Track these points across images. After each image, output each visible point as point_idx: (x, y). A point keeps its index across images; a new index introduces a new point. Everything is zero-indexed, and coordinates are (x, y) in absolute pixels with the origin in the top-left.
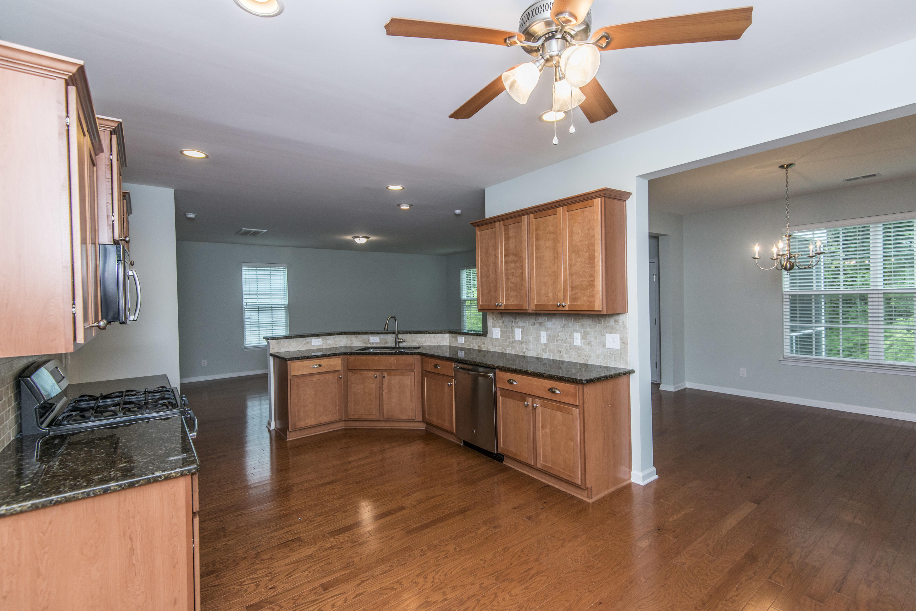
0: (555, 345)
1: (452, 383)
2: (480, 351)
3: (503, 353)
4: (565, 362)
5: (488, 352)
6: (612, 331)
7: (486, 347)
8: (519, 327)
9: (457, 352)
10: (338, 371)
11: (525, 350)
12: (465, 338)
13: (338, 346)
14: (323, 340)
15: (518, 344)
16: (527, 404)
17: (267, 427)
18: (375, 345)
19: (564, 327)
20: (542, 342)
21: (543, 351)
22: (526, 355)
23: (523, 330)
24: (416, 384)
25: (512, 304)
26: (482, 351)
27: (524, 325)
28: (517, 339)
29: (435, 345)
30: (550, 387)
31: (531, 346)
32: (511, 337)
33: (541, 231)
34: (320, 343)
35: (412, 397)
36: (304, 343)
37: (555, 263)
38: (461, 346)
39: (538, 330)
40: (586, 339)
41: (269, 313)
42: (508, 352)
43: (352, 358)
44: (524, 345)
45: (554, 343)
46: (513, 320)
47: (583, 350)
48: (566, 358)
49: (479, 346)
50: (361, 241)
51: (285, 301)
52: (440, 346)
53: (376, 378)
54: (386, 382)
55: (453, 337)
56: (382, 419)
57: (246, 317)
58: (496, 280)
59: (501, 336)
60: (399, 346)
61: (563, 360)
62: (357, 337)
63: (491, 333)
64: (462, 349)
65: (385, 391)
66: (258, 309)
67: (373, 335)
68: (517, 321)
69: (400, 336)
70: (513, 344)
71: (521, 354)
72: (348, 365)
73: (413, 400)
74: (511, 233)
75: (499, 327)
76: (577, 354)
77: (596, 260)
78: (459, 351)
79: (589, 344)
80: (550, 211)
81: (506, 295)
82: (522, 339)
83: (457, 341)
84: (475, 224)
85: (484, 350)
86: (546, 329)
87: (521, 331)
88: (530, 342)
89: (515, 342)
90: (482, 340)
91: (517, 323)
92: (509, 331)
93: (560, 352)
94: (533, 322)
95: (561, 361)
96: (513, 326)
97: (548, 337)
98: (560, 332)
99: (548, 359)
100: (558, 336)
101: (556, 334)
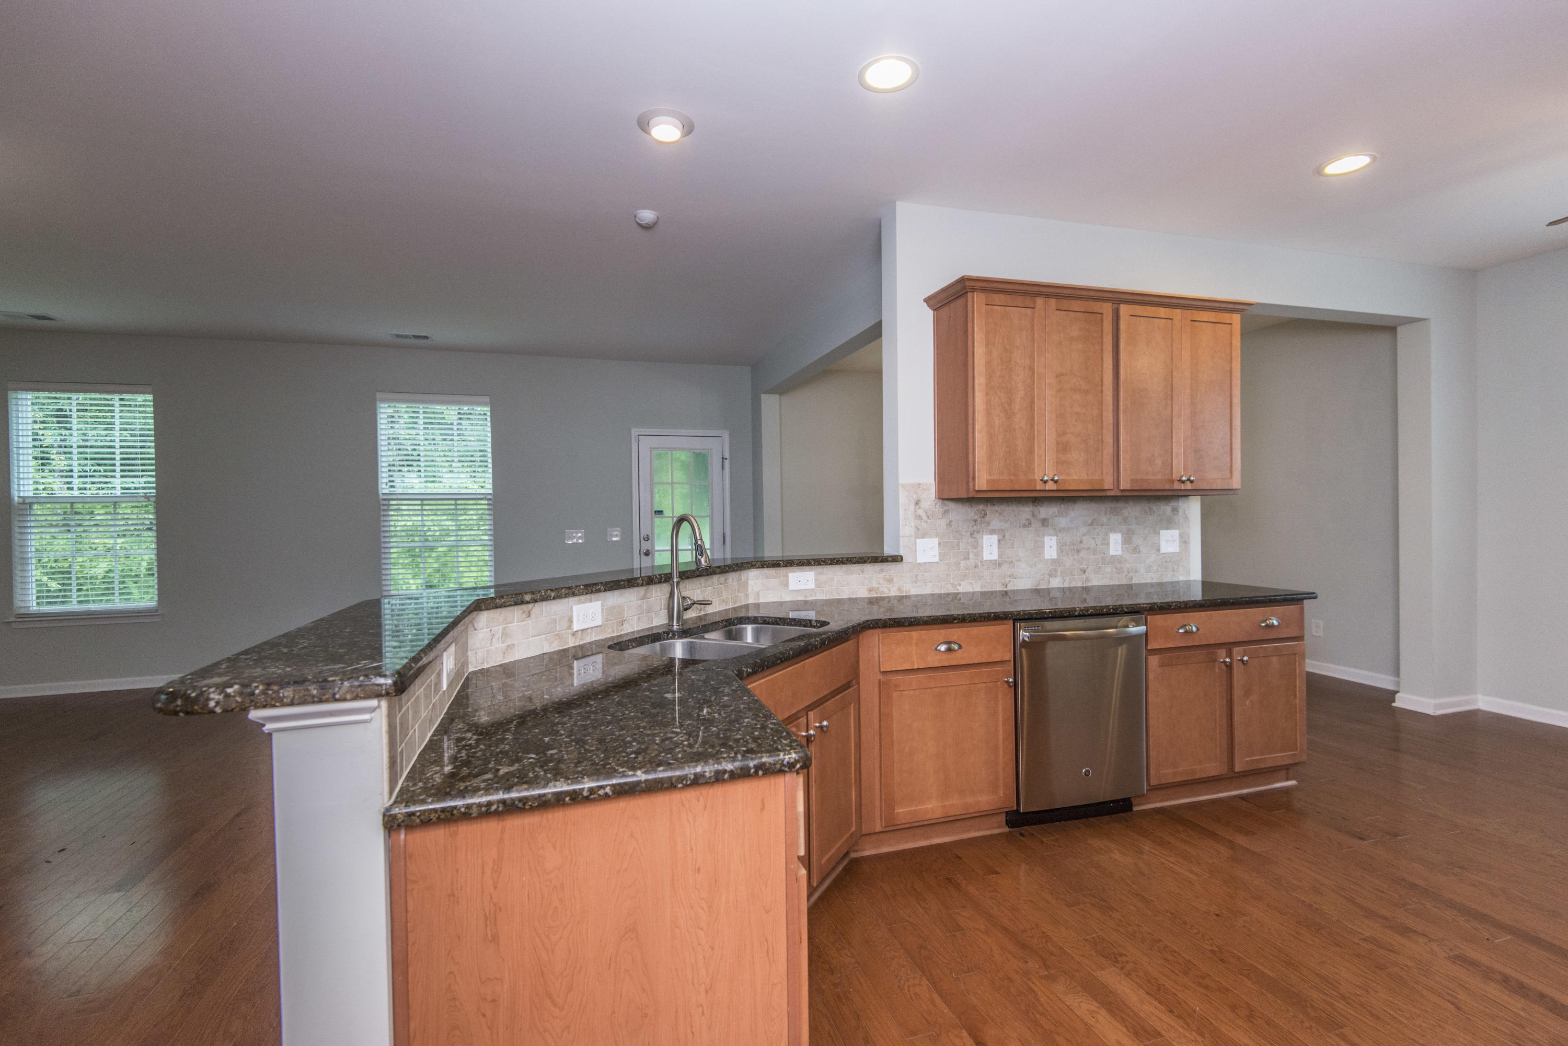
0: (1074, 559)
2: (874, 602)
3: (946, 595)
4: (1092, 587)
5: (901, 599)
6: (1169, 524)
7: (895, 589)
8: (992, 532)
11: (1006, 580)
12: (817, 574)
15: (989, 569)
19: (1091, 524)
20: (1047, 556)
21: (1050, 576)
22: (1009, 588)
23: (1004, 537)
26: (883, 598)
27: (1004, 526)
28: (986, 557)
30: (1261, 618)
31: (1021, 569)
32: (971, 556)
39: (1038, 535)
40: (1130, 543)
42: (961, 589)
44: (1004, 569)
45: (1073, 555)
46: (976, 517)
47: (1126, 561)
48: (1096, 581)
49: (873, 590)
55: (773, 576)
59: (942, 556)
61: (1090, 584)
63: (914, 552)
68: (987, 518)
70: (975, 570)
71: (998, 588)
75: (936, 535)
76: (1113, 570)
79: (1136, 550)
82: (1000, 556)
85: (889, 597)
86: (1057, 531)
87: (999, 540)
88: (1019, 561)
89: (983, 565)
90: (882, 571)
91: (989, 524)
92: (968, 543)
93: (1084, 572)
94: (1027, 519)
95: (1086, 587)
96: (978, 532)
97: (1061, 548)
98: (1084, 535)
99: (1058, 589)
100: (1081, 542)
101: (1077, 539)
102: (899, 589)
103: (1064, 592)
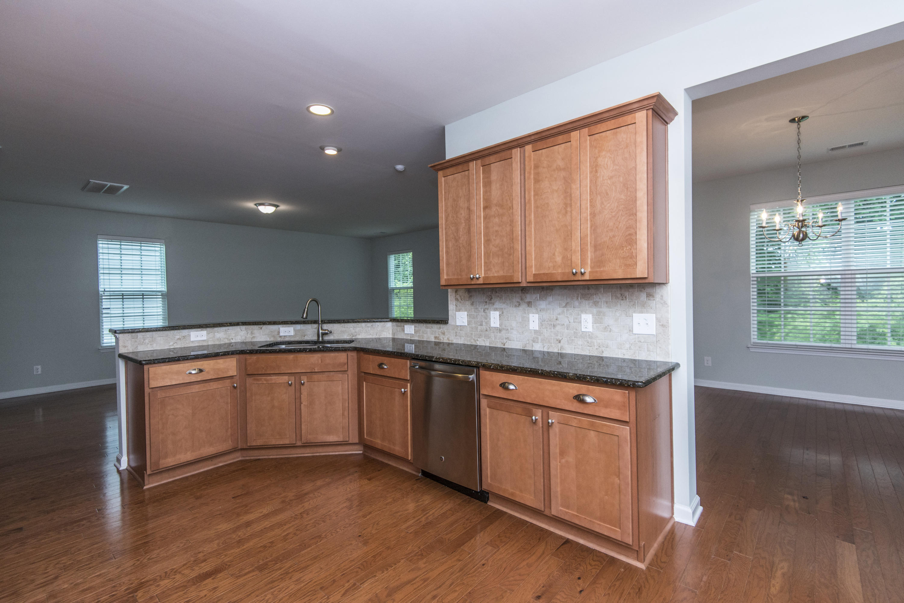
0: (551, 331)
1: (407, 388)
2: (437, 344)
3: (472, 345)
4: (566, 354)
5: (449, 344)
6: (644, 308)
7: (446, 338)
8: (496, 309)
9: (404, 346)
10: (232, 377)
11: (505, 341)
12: (415, 327)
13: (233, 341)
14: (208, 334)
15: (494, 332)
16: (536, 420)
17: (115, 465)
18: (287, 339)
19: (565, 306)
20: (531, 328)
21: (534, 341)
22: (506, 346)
23: (503, 313)
24: (350, 390)
25: (496, 275)
26: (440, 343)
27: (503, 306)
28: (493, 325)
29: (374, 337)
30: (576, 393)
31: (514, 335)
32: (484, 324)
33: (544, 168)
34: (205, 338)
35: (344, 410)
36: (178, 337)
37: (566, 212)
38: (409, 338)
39: (525, 313)
40: (601, 323)
41: (138, 303)
42: (478, 343)
43: (254, 358)
44: (504, 334)
45: (550, 329)
46: (487, 300)
47: (597, 337)
48: (569, 350)
49: (436, 338)
50: (267, 210)
51: (164, 288)
52: (380, 339)
53: (290, 385)
54: (305, 391)
55: (397, 326)
56: (299, 444)
57: (104, 307)
58: (470, 244)
59: (469, 323)
60: (322, 339)
61: (564, 352)
62: (261, 328)
63: (455, 319)
64: (411, 342)
65: (304, 403)
66: (123, 296)
67: (285, 326)
68: (493, 301)
69: (326, 326)
70: (487, 333)
71: (499, 345)
72: (246, 369)
73: (346, 413)
74: (494, 176)
75: (466, 310)
76: (586, 343)
77: (638, 203)
78: (406, 345)
79: (606, 329)
80: (560, 138)
81: (485, 263)
82: (500, 325)
83: (404, 331)
84: (437, 167)
85: (443, 343)
86: (538, 310)
87: (500, 315)
88: (512, 329)
89: (490, 330)
90: (440, 328)
91: (494, 304)
92: (482, 315)
93: (560, 342)
94: (517, 302)
95: (561, 353)
96: (488, 309)
97: (542, 322)
98: (559, 314)
99: (540, 351)
100: (557, 319)
101: (553, 317)
102: (448, 339)
103: (544, 355)
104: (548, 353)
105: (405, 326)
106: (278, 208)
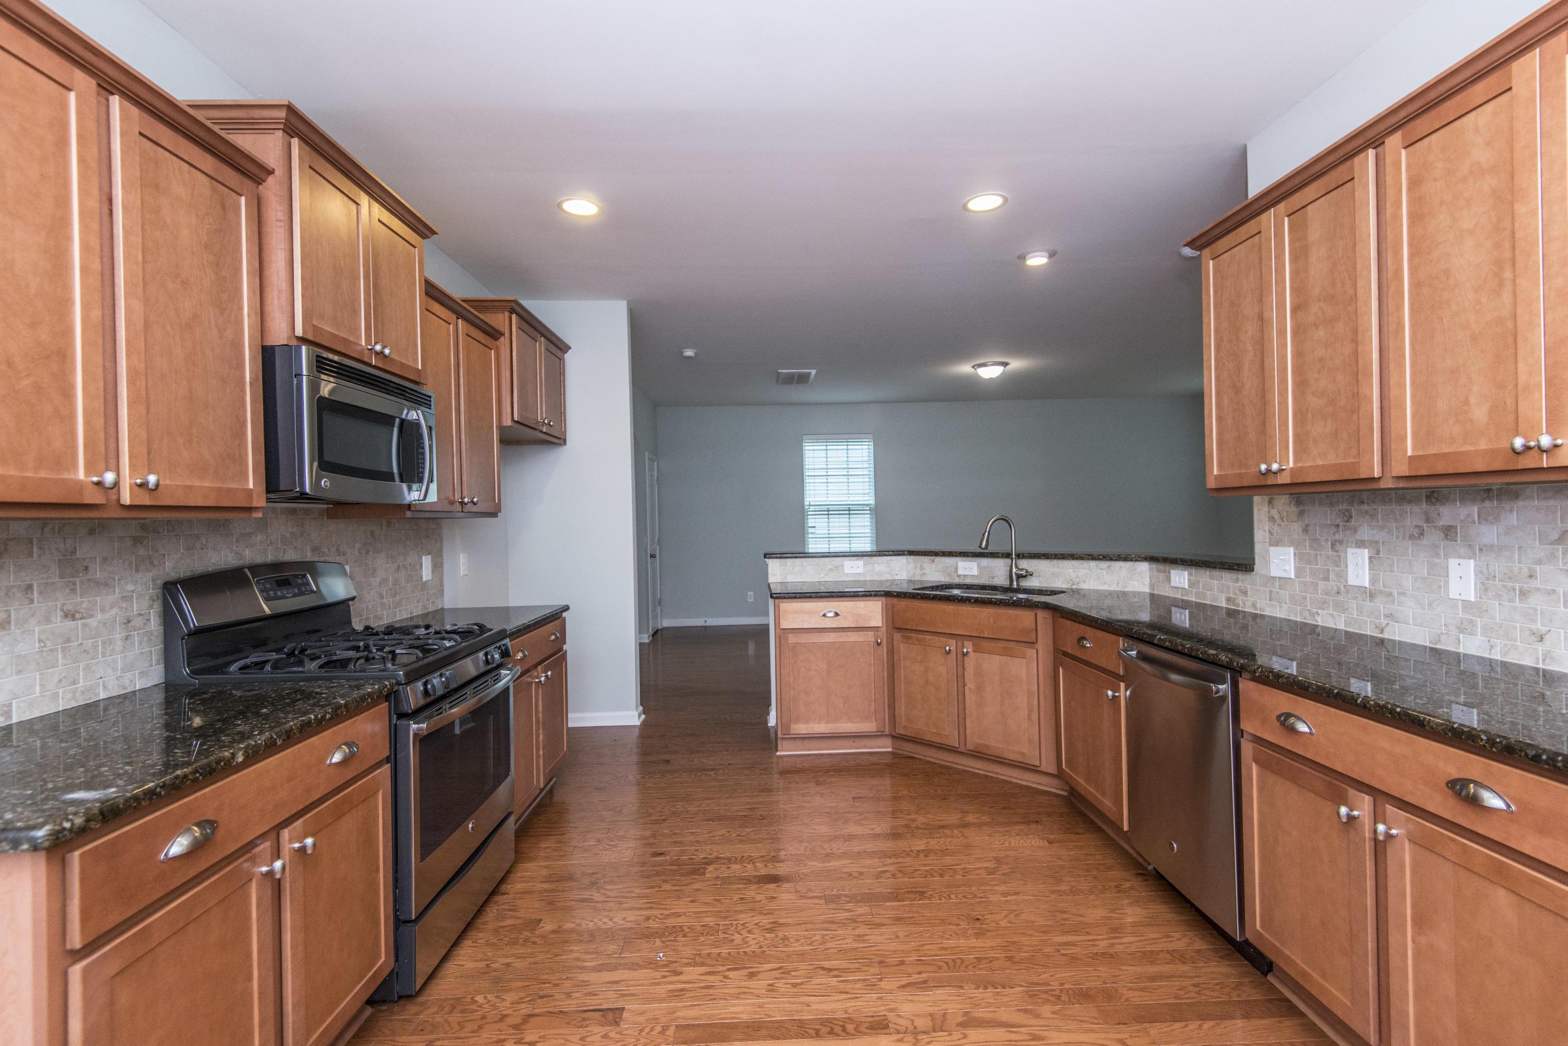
0: (1515, 608)
1: (1119, 692)
2: (1232, 613)
3: (1306, 624)
5: (1255, 616)
7: (1249, 604)
8: (1360, 544)
9: (1170, 612)
10: (876, 629)
11: (1384, 622)
12: (1190, 574)
13: (896, 578)
14: (865, 565)
15: (1356, 598)
18: (968, 581)
20: (1453, 594)
21: (1462, 630)
22: (1385, 636)
23: (1378, 553)
24: (1041, 679)
25: (1320, 463)
26: (1238, 612)
27: (1379, 536)
28: (1352, 580)
29: (1112, 589)
30: (1454, 774)
31: (1408, 608)
32: (1332, 576)
33: (1436, 180)
34: (861, 571)
35: (1030, 711)
36: (830, 567)
37: (1501, 285)
38: (1179, 596)
39: (1437, 555)
41: (844, 520)
42: (1319, 622)
43: (903, 603)
44: (1380, 604)
45: (1511, 600)
46: (1338, 521)
49: (1229, 600)
50: (990, 373)
51: (872, 502)
52: (1124, 594)
53: (949, 652)
54: (970, 663)
55: (1159, 571)
56: (962, 749)
57: (810, 525)
58: (1263, 394)
59: (1299, 572)
60: (1018, 585)
62: (933, 561)
63: (1267, 562)
64: (1184, 604)
65: (970, 685)
66: (828, 511)
67: (965, 559)
68: (1353, 523)
69: (1025, 564)
70: (1341, 598)
71: (1369, 631)
72: (893, 620)
73: (1035, 716)
74: (1315, 232)
75: (1291, 543)
78: (1174, 609)
80: (1479, 91)
81: (1296, 435)
82: (1373, 581)
83: (1169, 581)
84: (1199, 243)
85: (1243, 612)
86: (1475, 550)
87: (1370, 558)
88: (1402, 594)
89: (1348, 592)
90: (1237, 580)
91: (1355, 532)
92: (1328, 557)
93: (1541, 639)
94: (1416, 526)
95: (1544, 671)
96: (1341, 542)
97: (1485, 582)
98: (1539, 562)
99: (1481, 660)
100: (1531, 576)
101: (1521, 569)
102: (1253, 605)
103: (1493, 669)
104: (1504, 664)
105: (1172, 571)
106: (1008, 367)
